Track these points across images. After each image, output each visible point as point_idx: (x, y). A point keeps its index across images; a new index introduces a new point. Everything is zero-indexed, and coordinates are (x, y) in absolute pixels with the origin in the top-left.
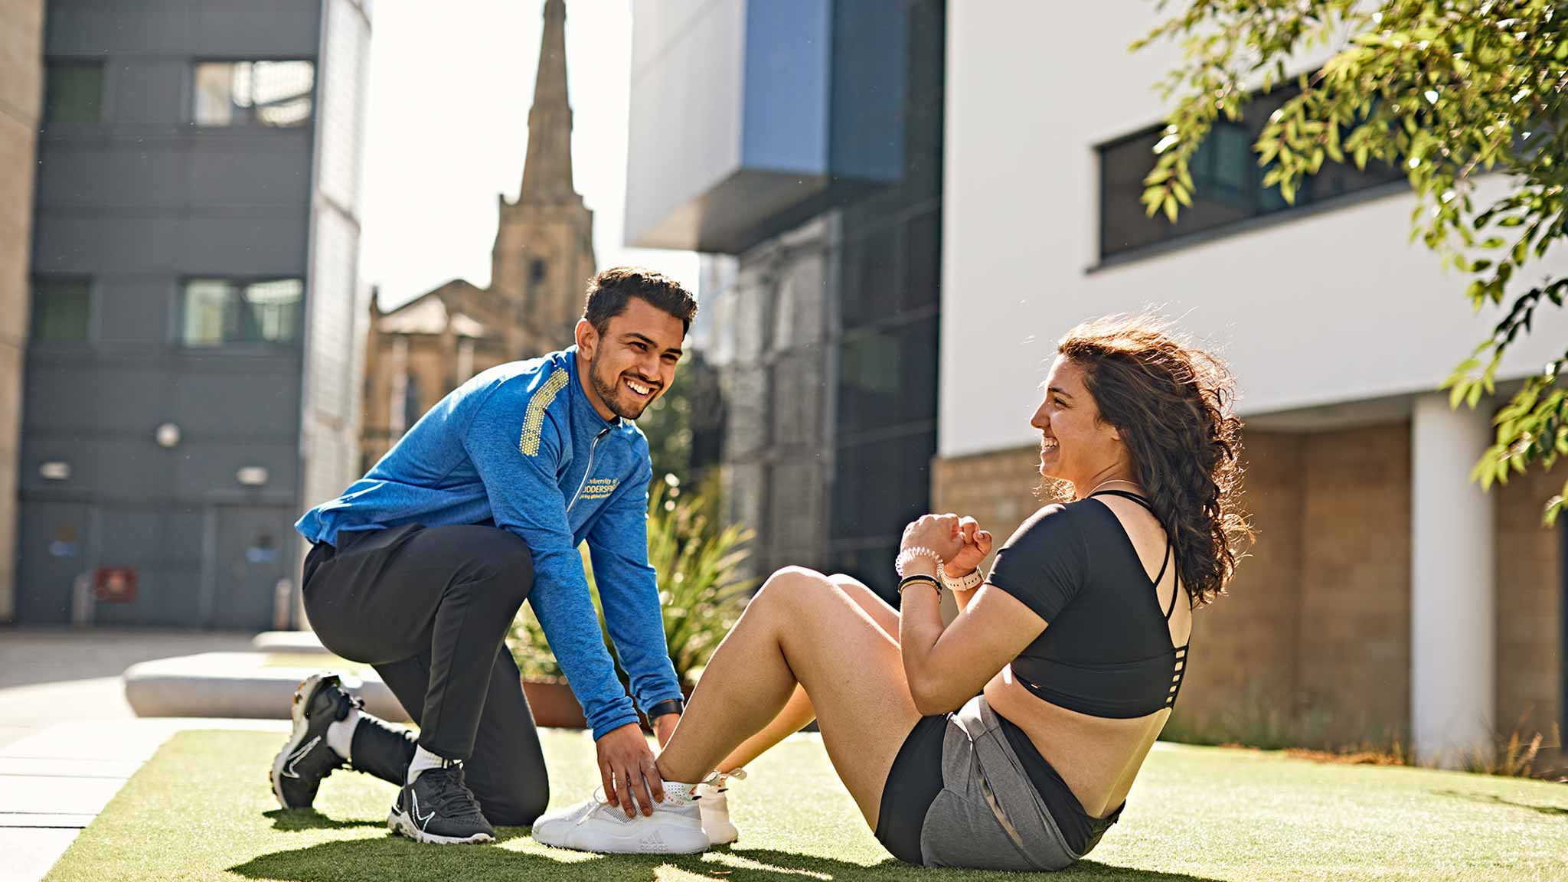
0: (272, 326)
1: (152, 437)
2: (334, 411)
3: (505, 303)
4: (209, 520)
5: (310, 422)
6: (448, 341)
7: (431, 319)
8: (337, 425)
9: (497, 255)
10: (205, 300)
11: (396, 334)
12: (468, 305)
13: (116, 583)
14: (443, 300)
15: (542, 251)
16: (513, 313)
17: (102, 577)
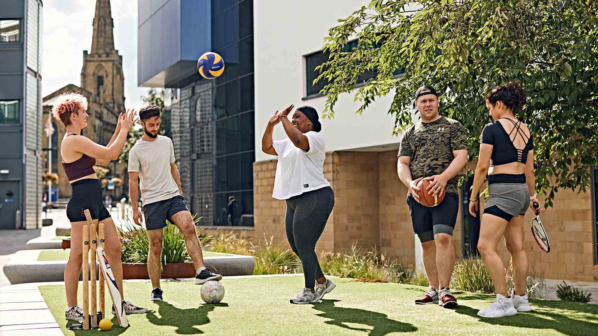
2: (34, 146)
3: (90, 93)
5: (25, 151)
9: (83, 75)
11: (47, 107)
16: (92, 98)
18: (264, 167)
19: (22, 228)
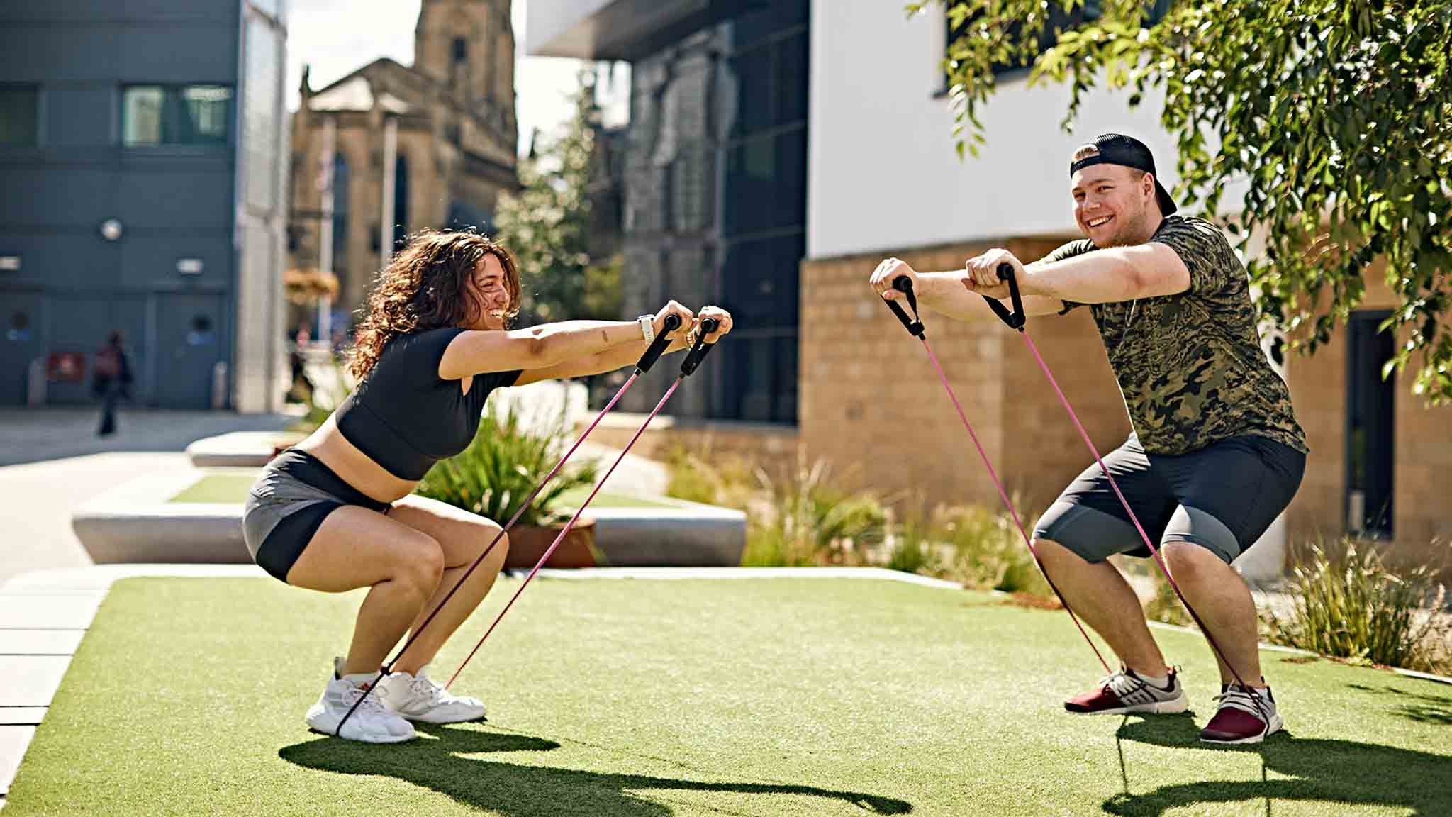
0: (205, 123)
1: (98, 232)
2: (265, 204)
3: (430, 80)
4: (151, 307)
5: (242, 216)
6: (375, 119)
7: (358, 97)
8: (267, 218)
9: (421, 33)
10: (142, 103)
11: (324, 113)
12: (393, 83)
13: (67, 366)
14: (369, 79)
15: (463, 30)
16: (435, 92)
17: (54, 361)
18: (831, 272)
19: (230, 407)
